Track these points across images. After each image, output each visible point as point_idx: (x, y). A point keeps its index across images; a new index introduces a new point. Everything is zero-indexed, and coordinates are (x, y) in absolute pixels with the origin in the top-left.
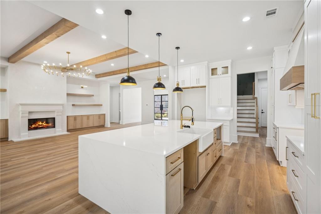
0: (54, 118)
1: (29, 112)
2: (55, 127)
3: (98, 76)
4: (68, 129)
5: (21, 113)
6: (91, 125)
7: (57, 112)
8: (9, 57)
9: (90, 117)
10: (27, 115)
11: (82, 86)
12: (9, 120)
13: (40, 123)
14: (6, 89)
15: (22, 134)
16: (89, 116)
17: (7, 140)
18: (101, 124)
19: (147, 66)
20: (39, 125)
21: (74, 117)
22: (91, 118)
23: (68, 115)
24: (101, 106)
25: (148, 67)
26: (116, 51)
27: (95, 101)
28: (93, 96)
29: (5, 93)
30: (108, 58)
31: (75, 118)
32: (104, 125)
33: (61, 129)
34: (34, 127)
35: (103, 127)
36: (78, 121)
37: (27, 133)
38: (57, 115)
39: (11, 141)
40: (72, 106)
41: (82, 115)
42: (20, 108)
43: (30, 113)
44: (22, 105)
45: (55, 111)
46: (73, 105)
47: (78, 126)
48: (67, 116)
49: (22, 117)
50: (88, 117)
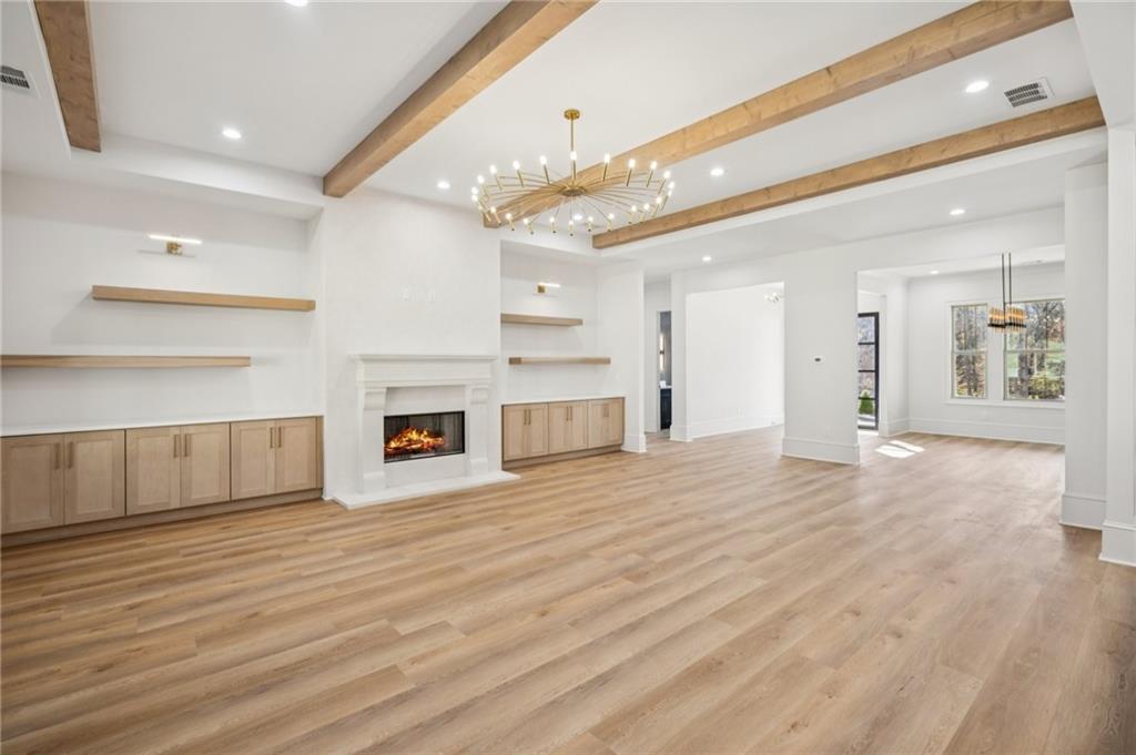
0: (463, 413)
1: (388, 389)
2: (464, 452)
3: (602, 240)
4: (506, 459)
5: (362, 393)
6: (578, 444)
7: (474, 390)
8: (325, 173)
9: (574, 409)
10: (381, 400)
11: (542, 284)
12: (325, 421)
13: (414, 436)
14: (311, 299)
15: (366, 476)
16: (571, 408)
17: (320, 499)
18: (612, 439)
19: (909, 161)
20: (410, 440)
21: (525, 411)
22: (578, 412)
23: (506, 403)
24: (606, 366)
25: (911, 166)
26: (828, 69)
27: (584, 343)
28: (580, 322)
29: (309, 314)
30: (764, 116)
31: (527, 411)
32: (620, 445)
33: (485, 460)
34: (396, 449)
35: (615, 452)
36: (537, 425)
37: (382, 473)
38: (473, 403)
39: (335, 502)
40: (507, 365)
41: (548, 403)
42: (361, 373)
43: (391, 391)
44: (368, 359)
45: (464, 386)
46: (514, 361)
47: (538, 449)
48: (503, 406)
49: (366, 409)
50: (568, 408)
